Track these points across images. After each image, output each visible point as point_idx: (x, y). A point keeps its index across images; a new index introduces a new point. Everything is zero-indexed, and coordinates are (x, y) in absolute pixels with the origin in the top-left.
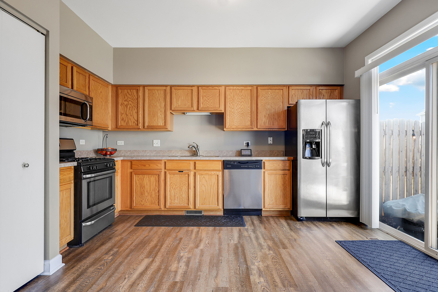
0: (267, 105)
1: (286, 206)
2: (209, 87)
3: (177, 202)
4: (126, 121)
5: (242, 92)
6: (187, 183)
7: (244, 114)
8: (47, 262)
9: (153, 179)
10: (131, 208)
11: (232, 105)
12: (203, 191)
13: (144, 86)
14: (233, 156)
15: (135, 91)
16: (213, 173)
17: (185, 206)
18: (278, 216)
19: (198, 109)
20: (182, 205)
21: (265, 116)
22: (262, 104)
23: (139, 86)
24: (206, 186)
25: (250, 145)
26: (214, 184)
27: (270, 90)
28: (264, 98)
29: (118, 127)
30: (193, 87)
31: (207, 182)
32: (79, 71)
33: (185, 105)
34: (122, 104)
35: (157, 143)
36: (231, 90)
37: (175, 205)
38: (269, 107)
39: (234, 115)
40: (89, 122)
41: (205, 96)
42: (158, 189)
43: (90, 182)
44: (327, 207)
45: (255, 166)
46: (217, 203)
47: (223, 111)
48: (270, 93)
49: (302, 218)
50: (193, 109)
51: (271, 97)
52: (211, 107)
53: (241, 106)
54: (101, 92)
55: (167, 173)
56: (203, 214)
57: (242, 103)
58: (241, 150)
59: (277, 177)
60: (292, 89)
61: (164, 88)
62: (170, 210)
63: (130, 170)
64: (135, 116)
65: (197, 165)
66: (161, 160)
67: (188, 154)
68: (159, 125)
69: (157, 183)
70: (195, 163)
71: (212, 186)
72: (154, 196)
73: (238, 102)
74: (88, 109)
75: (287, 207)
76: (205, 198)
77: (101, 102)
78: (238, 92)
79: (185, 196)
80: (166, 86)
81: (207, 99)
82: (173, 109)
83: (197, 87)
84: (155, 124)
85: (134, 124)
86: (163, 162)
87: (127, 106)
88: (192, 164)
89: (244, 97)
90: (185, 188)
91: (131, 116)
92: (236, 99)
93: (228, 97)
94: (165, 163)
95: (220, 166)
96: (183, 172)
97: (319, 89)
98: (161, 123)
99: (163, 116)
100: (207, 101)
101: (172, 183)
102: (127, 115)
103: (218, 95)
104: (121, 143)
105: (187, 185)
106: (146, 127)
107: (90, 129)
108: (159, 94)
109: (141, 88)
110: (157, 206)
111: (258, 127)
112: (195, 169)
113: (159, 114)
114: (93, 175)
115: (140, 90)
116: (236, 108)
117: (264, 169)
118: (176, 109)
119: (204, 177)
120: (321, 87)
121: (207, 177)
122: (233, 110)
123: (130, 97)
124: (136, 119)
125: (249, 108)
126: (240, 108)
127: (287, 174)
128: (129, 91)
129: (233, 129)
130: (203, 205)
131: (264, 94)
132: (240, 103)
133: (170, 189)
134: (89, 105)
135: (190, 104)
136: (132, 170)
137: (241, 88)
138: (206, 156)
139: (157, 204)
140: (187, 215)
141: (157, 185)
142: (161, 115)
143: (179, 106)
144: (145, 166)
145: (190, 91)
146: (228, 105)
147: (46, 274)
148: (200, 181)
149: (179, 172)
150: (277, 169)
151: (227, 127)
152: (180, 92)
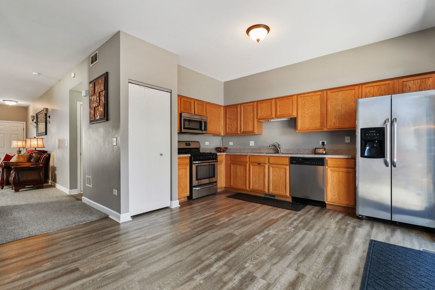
0: (337, 106)
1: (349, 203)
2: (284, 98)
3: (257, 186)
4: (231, 129)
5: (312, 98)
6: (263, 173)
7: (314, 116)
8: (171, 202)
9: (242, 168)
10: (230, 186)
11: (303, 111)
12: (275, 180)
13: (241, 104)
14: (309, 154)
15: (235, 108)
16: (282, 166)
17: (262, 190)
18: (343, 211)
19: (276, 117)
20: (260, 189)
21: (335, 117)
22: (332, 106)
23: (238, 105)
24: (277, 176)
25: (325, 143)
26: (283, 175)
27: (340, 92)
28: (334, 100)
29: (227, 133)
30: (272, 100)
31: (277, 173)
32: (198, 103)
33: (267, 114)
34: (228, 118)
35: (252, 143)
36: (302, 98)
37: (255, 188)
38: (339, 108)
39: (305, 118)
40: (204, 132)
41: (281, 106)
42: (245, 176)
43: (198, 166)
44: (392, 210)
45: (318, 163)
46: (285, 191)
47: (296, 116)
48: (340, 95)
49: (360, 216)
50: (272, 117)
51: (342, 98)
52: (286, 113)
53: (311, 110)
54: (215, 112)
55: (251, 164)
56: (276, 198)
57: (313, 107)
58: (315, 148)
59: (340, 174)
60: (366, 86)
61: (253, 104)
62: (253, 191)
63: (230, 162)
64: (236, 125)
65: (270, 160)
66: (247, 155)
67: (272, 151)
68: (250, 130)
69: (245, 171)
70: (269, 158)
71: (282, 177)
72: (243, 180)
73: (308, 108)
74: (203, 123)
75: (351, 204)
76: (276, 186)
77: (215, 118)
78: (309, 98)
79: (262, 182)
80: (254, 102)
81: (283, 108)
82: (258, 118)
83: (275, 99)
84: (247, 130)
85: (235, 131)
86: (248, 157)
87: (231, 119)
88: (267, 159)
89: (314, 101)
90: (262, 176)
91: (234, 125)
92: (307, 104)
93: (300, 104)
94: (249, 157)
95: (287, 161)
96: (260, 164)
97: (403, 82)
98: (251, 129)
99: (252, 124)
100: (282, 109)
101: (253, 172)
102: (231, 125)
103: (291, 103)
104: (231, 143)
105: (263, 174)
106: (242, 132)
107: (212, 135)
108: (249, 108)
109: (239, 106)
110: (245, 187)
111: (328, 128)
112: (269, 163)
113: (250, 123)
114: (200, 162)
115: (238, 107)
116: (307, 113)
117: (327, 165)
118: (261, 118)
119: (275, 170)
120: (406, 78)
121: (277, 169)
122: (304, 115)
123: (233, 113)
124: (236, 127)
125: (318, 112)
126: (310, 112)
127: (351, 172)
128: (232, 109)
129: (305, 130)
130: (274, 191)
131: (334, 96)
132: (310, 108)
133: (252, 176)
134: (204, 121)
135: (270, 113)
136: (231, 162)
137: (312, 94)
138: (285, 154)
139: (244, 185)
140: (265, 197)
141: (245, 172)
142: (251, 124)
143: (262, 115)
144: (237, 159)
145: (270, 103)
146: (300, 110)
147: (171, 207)
148: (272, 172)
149: (258, 164)
150: (340, 167)
151: (299, 129)
152: (264, 105)
